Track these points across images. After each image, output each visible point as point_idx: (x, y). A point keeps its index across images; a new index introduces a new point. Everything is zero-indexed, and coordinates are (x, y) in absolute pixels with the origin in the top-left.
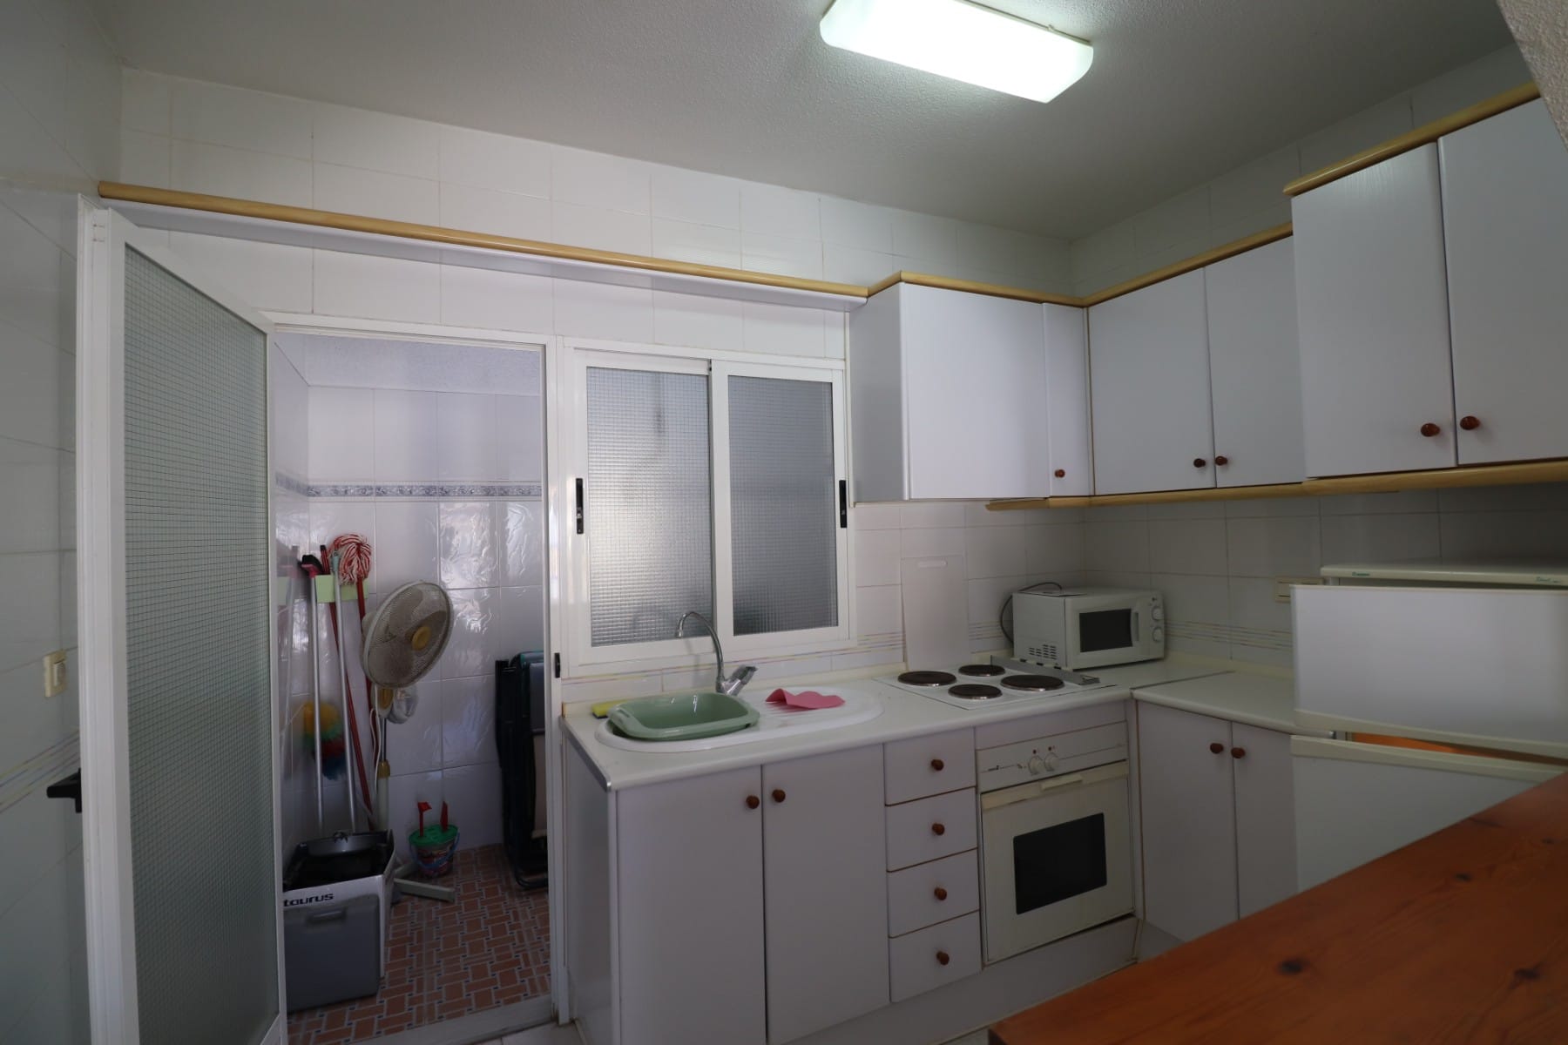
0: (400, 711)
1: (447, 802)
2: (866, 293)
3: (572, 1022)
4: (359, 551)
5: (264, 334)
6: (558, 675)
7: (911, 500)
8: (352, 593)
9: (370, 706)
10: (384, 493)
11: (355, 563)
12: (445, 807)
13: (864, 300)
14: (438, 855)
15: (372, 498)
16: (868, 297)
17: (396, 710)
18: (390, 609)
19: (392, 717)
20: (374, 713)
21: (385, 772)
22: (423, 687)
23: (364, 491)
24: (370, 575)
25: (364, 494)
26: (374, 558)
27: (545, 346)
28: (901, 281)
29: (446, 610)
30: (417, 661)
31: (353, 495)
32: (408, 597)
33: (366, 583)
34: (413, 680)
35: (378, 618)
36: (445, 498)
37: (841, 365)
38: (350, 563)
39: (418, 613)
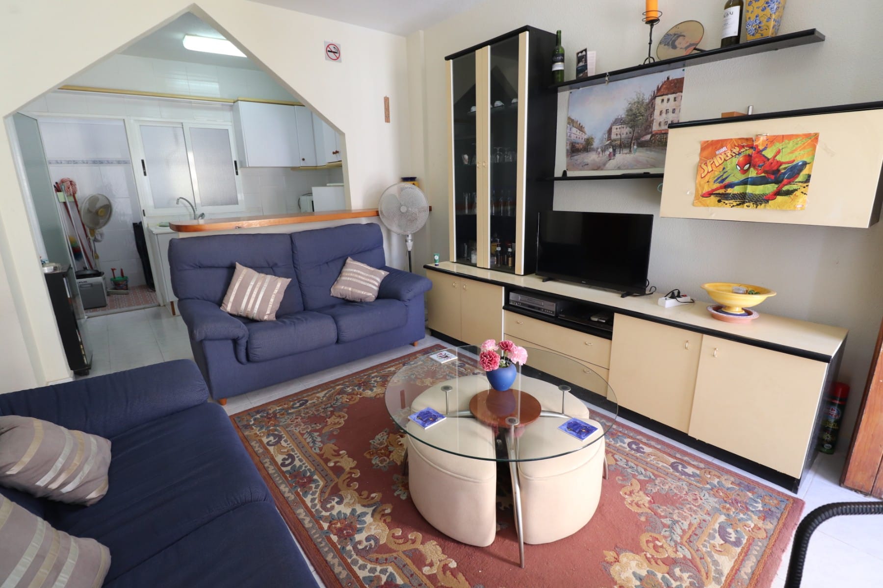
0: (99, 238)
1: (123, 268)
2: (233, 101)
3: (165, 306)
4: (71, 184)
5: (36, 120)
6: (144, 215)
7: (249, 167)
8: (72, 199)
9: (87, 236)
10: (76, 163)
11: (71, 188)
12: (122, 270)
13: (233, 104)
14: (122, 284)
15: (72, 165)
16: (234, 102)
17: (97, 237)
18: (88, 202)
19: (96, 240)
20: (89, 239)
21: (97, 257)
22: (105, 230)
23: (68, 162)
24: (77, 192)
25: (68, 163)
26: (78, 187)
27: (124, 120)
28: (238, 100)
29: (108, 203)
30: (101, 221)
31: (64, 164)
32: (93, 200)
33: (76, 196)
34: (101, 227)
35: (83, 206)
36: (102, 165)
37: (230, 124)
38: (69, 188)
39: (99, 205)
